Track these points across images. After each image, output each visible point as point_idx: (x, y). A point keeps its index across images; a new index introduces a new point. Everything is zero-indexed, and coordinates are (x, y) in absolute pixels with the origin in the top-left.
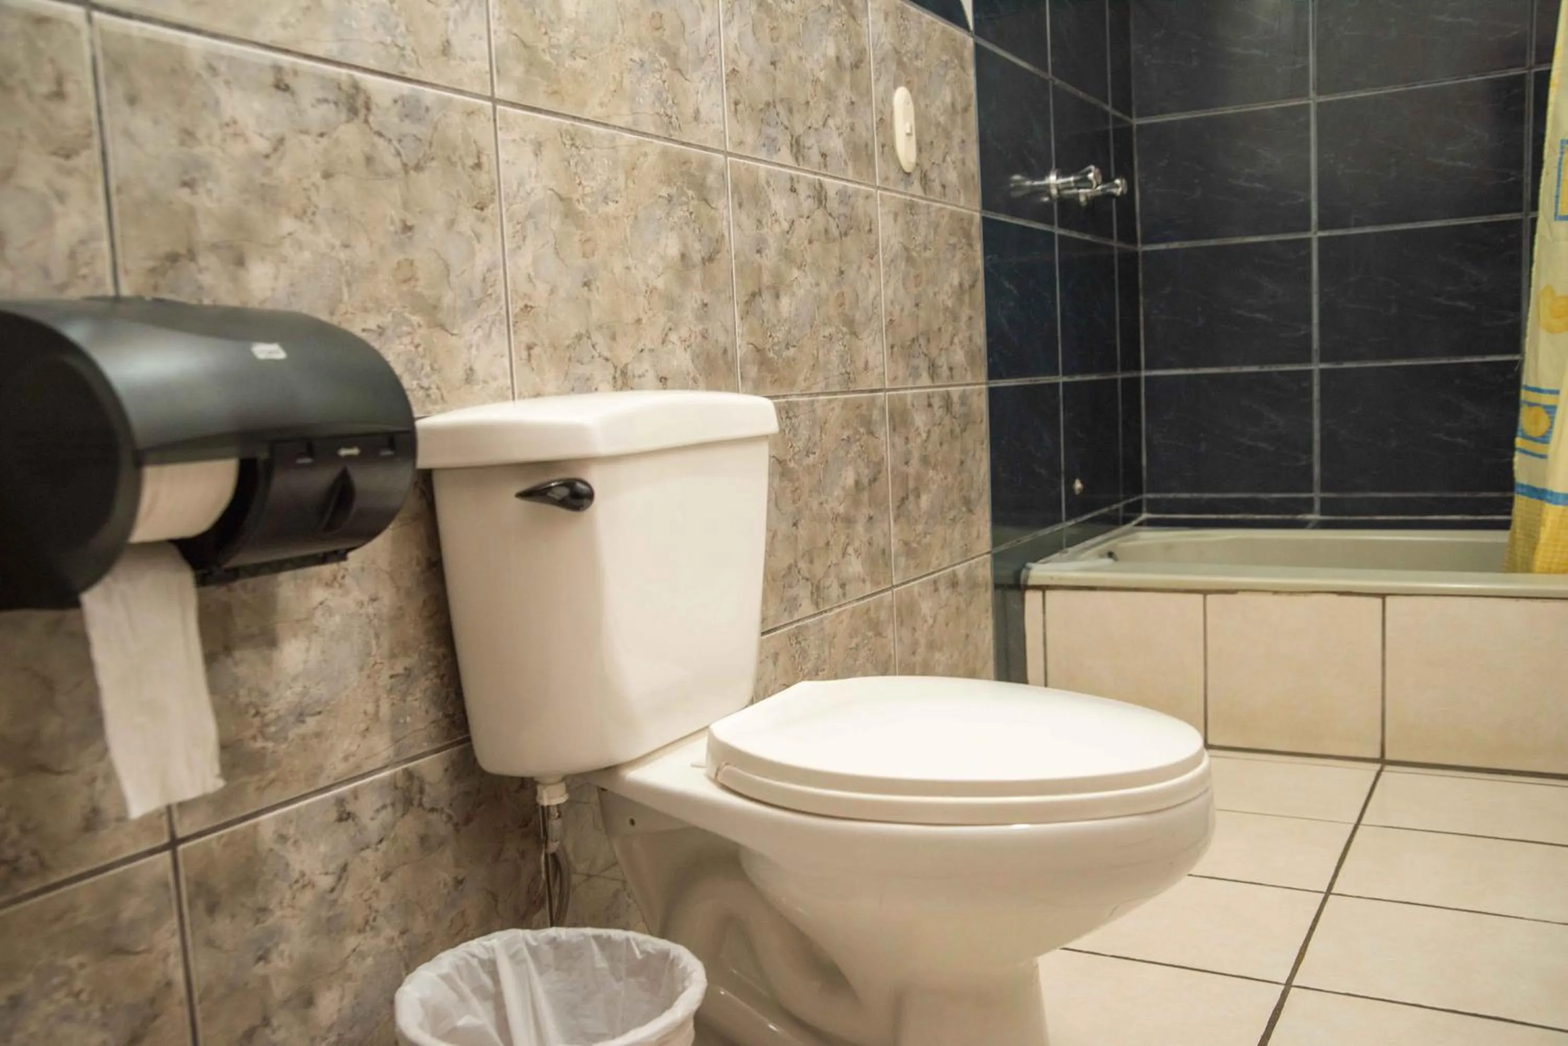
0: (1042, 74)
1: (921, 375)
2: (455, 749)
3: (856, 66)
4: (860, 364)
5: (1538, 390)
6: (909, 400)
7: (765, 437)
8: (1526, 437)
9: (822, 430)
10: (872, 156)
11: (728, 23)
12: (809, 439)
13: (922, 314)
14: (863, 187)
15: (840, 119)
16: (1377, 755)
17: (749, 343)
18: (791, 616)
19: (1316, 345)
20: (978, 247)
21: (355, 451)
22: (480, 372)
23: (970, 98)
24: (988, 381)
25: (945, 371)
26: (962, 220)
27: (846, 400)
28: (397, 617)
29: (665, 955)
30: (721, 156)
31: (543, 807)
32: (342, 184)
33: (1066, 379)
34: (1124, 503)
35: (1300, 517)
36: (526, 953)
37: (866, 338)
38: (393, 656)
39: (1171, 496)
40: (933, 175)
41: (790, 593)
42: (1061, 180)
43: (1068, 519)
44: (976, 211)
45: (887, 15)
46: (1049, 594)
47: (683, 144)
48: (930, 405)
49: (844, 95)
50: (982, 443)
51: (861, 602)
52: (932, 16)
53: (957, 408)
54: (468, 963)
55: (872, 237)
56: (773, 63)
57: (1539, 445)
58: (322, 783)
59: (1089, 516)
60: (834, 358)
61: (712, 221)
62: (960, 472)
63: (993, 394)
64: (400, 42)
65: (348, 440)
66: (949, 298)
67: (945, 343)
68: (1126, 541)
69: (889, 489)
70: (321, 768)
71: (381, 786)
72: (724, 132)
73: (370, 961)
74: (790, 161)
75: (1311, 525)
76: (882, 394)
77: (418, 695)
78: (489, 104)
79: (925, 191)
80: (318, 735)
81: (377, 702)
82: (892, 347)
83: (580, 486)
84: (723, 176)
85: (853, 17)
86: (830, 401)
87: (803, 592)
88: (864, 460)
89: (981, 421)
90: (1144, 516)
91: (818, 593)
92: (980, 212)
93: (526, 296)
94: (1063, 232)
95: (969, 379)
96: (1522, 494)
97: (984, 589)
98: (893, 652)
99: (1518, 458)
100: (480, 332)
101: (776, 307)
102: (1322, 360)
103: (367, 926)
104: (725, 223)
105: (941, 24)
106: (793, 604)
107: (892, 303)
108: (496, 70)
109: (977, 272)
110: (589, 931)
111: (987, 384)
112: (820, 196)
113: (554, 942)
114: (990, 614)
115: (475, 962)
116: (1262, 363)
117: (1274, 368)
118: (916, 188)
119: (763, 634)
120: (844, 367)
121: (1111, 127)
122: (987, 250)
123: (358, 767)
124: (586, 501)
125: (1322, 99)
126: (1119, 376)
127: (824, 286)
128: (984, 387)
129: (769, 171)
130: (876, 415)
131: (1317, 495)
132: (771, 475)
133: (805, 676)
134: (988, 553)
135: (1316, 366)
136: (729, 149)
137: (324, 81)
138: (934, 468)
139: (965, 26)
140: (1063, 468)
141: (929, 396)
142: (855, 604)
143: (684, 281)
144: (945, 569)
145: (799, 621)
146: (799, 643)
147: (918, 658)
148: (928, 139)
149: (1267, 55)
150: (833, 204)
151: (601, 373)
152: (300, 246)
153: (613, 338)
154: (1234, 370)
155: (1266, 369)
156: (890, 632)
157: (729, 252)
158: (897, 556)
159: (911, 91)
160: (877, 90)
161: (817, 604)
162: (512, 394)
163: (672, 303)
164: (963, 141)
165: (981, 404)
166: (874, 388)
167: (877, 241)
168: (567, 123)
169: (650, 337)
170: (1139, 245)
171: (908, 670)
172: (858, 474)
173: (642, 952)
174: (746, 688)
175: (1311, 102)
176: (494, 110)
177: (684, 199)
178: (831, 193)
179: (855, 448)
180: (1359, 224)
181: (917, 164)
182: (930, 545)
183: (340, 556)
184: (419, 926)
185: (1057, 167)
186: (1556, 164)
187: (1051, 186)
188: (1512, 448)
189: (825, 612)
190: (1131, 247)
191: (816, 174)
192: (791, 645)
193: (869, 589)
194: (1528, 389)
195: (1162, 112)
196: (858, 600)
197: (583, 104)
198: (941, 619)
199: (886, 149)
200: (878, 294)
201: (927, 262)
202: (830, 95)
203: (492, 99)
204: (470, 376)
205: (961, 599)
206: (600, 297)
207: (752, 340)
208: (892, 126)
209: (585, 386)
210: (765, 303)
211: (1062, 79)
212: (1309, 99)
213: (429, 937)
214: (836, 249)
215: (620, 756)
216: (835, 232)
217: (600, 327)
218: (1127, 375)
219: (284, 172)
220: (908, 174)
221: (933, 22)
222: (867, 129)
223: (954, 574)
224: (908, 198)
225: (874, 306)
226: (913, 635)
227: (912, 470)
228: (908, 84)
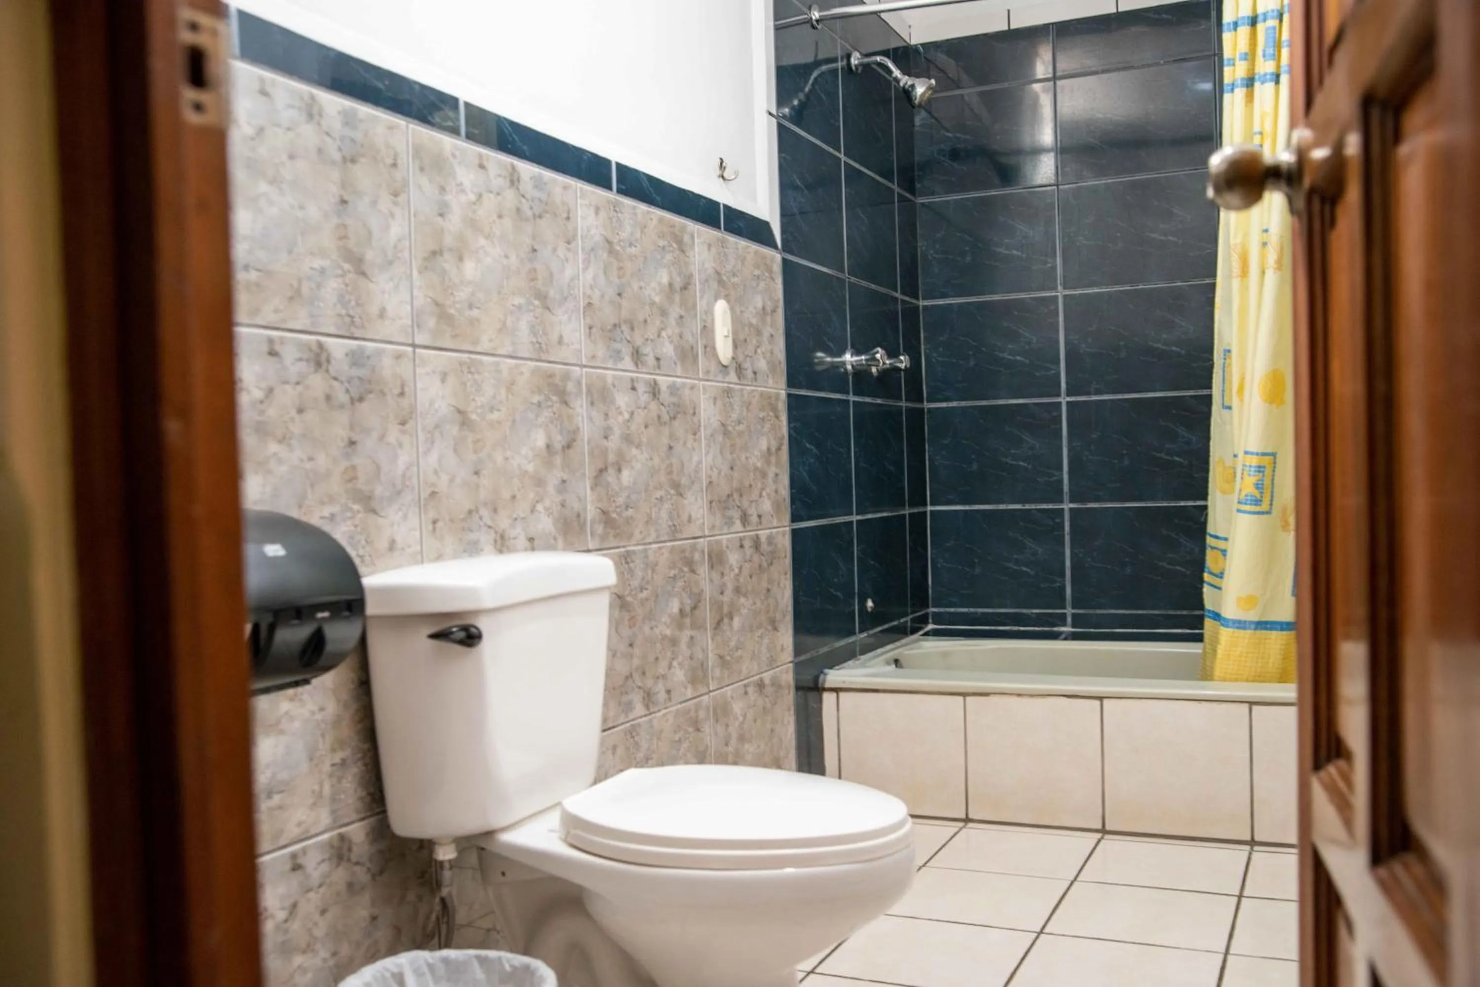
0: (840, 275)
1: (735, 523)
2: (376, 818)
3: (685, 288)
4: (685, 517)
5: (1216, 537)
6: (724, 543)
7: (608, 588)
8: (1211, 573)
9: (653, 571)
10: (697, 355)
11: (585, 269)
12: (643, 579)
13: (736, 474)
14: (688, 381)
15: (672, 329)
16: (1099, 826)
17: (597, 508)
18: (627, 715)
19: (1066, 488)
20: (784, 418)
21: (326, 614)
22: (400, 542)
23: (778, 301)
24: (791, 524)
25: (754, 519)
26: (770, 398)
27: (673, 547)
28: (336, 723)
29: (527, 968)
30: (577, 369)
31: (436, 861)
32: (310, 416)
33: (860, 517)
34: (911, 616)
35: (1056, 629)
36: (425, 969)
37: (690, 497)
38: (333, 750)
39: (952, 610)
40: (747, 365)
41: (625, 699)
42: (855, 358)
43: (861, 631)
44: (782, 389)
45: (710, 246)
46: (842, 695)
47: (549, 362)
48: (742, 546)
49: (675, 311)
50: (786, 574)
51: (683, 705)
52: (746, 242)
53: (764, 547)
54: (383, 976)
55: (695, 419)
56: (620, 295)
57: (1218, 580)
58: (282, 842)
59: (880, 629)
60: (664, 515)
61: (570, 418)
62: (767, 598)
63: (796, 535)
64: (352, 313)
65: (322, 607)
66: (758, 461)
67: (754, 497)
68: (912, 649)
69: (707, 614)
70: (281, 831)
71: (321, 846)
72: (580, 351)
73: (310, 975)
74: (631, 367)
75: (1063, 636)
76: (702, 540)
77: (350, 779)
78: (410, 349)
79: (739, 378)
80: (280, 807)
81: (321, 784)
82: (711, 502)
83: (473, 630)
84: (579, 383)
85: (683, 251)
86: (660, 548)
87: (637, 699)
88: (687, 592)
89: (786, 557)
90: (931, 627)
91: (648, 698)
92: (786, 390)
93: (433, 485)
94: (857, 399)
95: (775, 524)
96: (1210, 617)
97: (787, 691)
98: (709, 745)
99: (1206, 589)
100: (400, 514)
101: (618, 479)
102: (1071, 501)
103: (308, 949)
104: (580, 418)
105: (754, 247)
106: (628, 707)
107: (711, 469)
108: (417, 323)
109: (782, 438)
110: (472, 952)
111: (790, 526)
112: (654, 391)
113: (446, 961)
114: (792, 712)
115: (388, 975)
116: (1024, 502)
117: (1033, 506)
118: (732, 377)
119: (604, 731)
120: (672, 521)
121: (900, 307)
122: (791, 419)
123: (307, 831)
124: (477, 640)
125: (1068, 292)
126: (907, 511)
127: (656, 460)
128: (787, 529)
129: (615, 377)
130: (697, 556)
131: (1069, 611)
132: (611, 607)
133: (637, 763)
134: (790, 662)
135: (1067, 506)
136: (584, 362)
137: (300, 345)
138: (745, 596)
139: (775, 246)
140: (856, 591)
141: (741, 539)
142: (679, 706)
143: (549, 464)
144: (753, 676)
145: (633, 720)
146: (633, 737)
147: (730, 749)
148: (742, 337)
149: (1024, 256)
150: (665, 396)
151: (486, 538)
152: (280, 461)
153: (495, 511)
154: (1002, 507)
155: (1027, 507)
156: (707, 728)
157: (583, 440)
158: (713, 667)
159: (728, 302)
160: (701, 305)
161: (647, 707)
162: (420, 558)
163: (539, 482)
164: (772, 336)
165: (785, 543)
166: (697, 535)
167: (699, 421)
168: (465, 356)
169: (522, 509)
170: (925, 403)
171: (722, 759)
172: (682, 603)
173: (511, 966)
174: (590, 772)
175: (1059, 294)
176: (414, 352)
177: (550, 403)
178: (664, 388)
179: (680, 583)
180: (1098, 392)
181: (733, 358)
182: (741, 657)
183: (307, 682)
184: (345, 950)
185: (852, 347)
186: (1222, 366)
187: (847, 363)
188: (1201, 581)
189: (654, 713)
190: (918, 406)
191: (651, 374)
192: (627, 740)
193: (689, 693)
194: (1211, 536)
195: (944, 296)
196: (681, 703)
197: (476, 342)
198: (750, 716)
199: (708, 349)
200: (700, 462)
201: (741, 434)
202: (664, 313)
203: (414, 346)
204: (392, 546)
205: (767, 700)
206: (485, 481)
207: (600, 505)
208: (713, 331)
209: (472, 549)
210: (610, 477)
211: (856, 277)
212: (1058, 292)
213: (351, 960)
214: (666, 430)
215: (495, 823)
216: (666, 418)
217: (485, 504)
218: (915, 510)
219: (272, 412)
220: (726, 367)
221: (747, 247)
222: (693, 335)
223: (761, 680)
224: (726, 385)
225: (696, 472)
226: (726, 730)
227: (726, 599)
228: (727, 297)
